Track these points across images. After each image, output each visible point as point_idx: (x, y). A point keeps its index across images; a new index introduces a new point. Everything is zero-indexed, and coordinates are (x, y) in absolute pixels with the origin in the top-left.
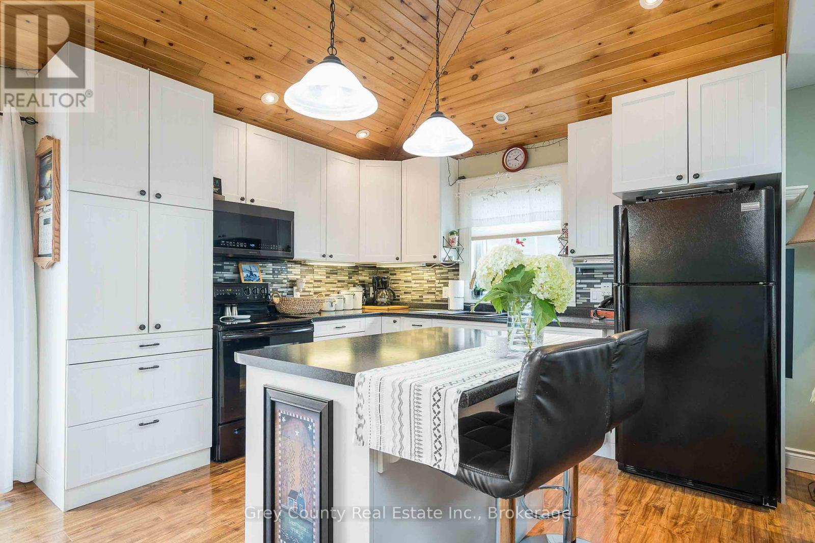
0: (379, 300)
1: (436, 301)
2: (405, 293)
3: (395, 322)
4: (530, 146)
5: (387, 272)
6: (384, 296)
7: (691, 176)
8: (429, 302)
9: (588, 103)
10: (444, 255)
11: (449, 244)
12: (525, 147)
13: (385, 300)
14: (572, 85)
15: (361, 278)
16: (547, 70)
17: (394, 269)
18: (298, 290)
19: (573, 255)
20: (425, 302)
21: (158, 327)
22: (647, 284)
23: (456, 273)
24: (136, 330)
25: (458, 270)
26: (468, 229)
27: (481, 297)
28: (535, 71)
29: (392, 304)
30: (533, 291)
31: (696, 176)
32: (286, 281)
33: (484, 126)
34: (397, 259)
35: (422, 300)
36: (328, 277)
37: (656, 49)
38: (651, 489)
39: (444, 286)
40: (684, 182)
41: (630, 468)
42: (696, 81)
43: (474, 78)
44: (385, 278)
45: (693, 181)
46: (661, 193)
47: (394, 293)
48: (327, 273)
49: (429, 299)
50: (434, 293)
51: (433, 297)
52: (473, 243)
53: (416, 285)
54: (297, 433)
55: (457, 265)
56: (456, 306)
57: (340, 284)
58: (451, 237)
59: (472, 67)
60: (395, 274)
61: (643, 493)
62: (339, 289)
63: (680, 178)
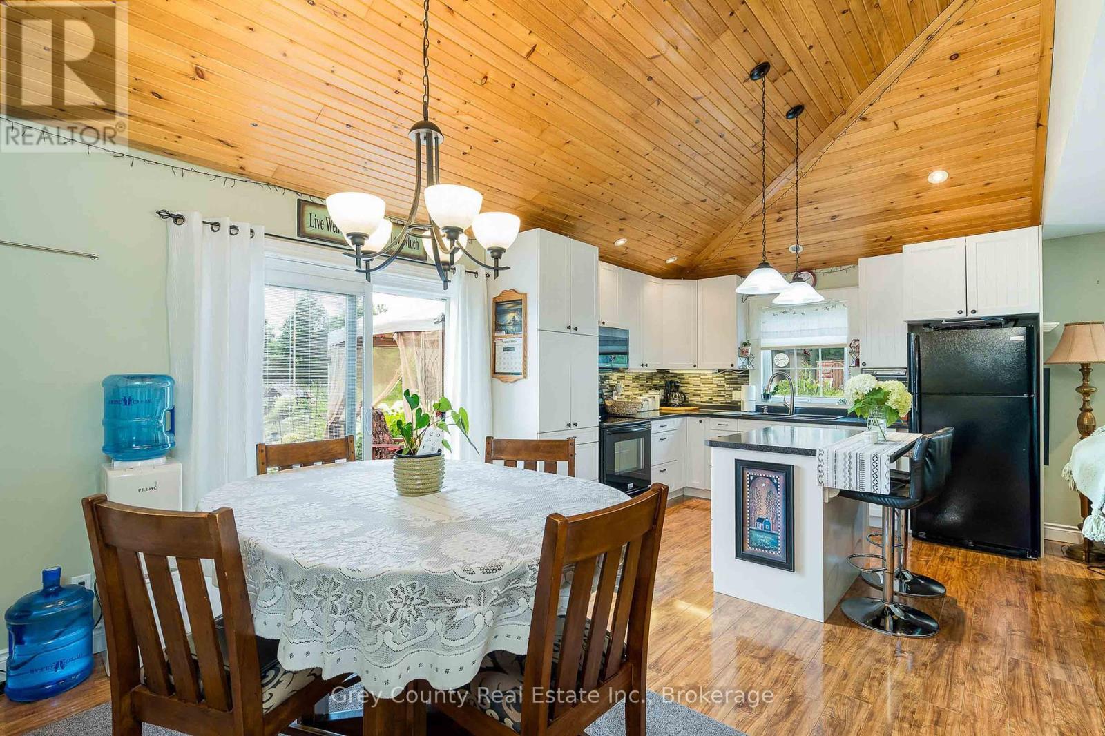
0: (672, 402)
1: (726, 403)
2: (694, 395)
3: (701, 421)
4: (818, 271)
5: (676, 377)
6: (676, 398)
7: (969, 311)
8: (719, 404)
9: (876, 241)
10: (740, 363)
11: (743, 353)
12: (814, 271)
13: (676, 402)
14: (864, 228)
15: (655, 382)
16: (843, 217)
17: (682, 374)
18: (617, 394)
19: (864, 367)
20: (714, 404)
21: (576, 424)
22: (940, 394)
23: (746, 378)
24: (566, 428)
25: (748, 376)
26: (759, 340)
27: (770, 400)
28: (833, 217)
29: (684, 406)
30: (889, 403)
31: (974, 312)
32: (608, 386)
33: (778, 254)
34: (695, 366)
35: (712, 403)
36: (633, 382)
37: (938, 208)
38: (942, 550)
39: (734, 390)
40: (963, 316)
41: (923, 535)
42: (972, 240)
43: (779, 220)
44: (677, 382)
45: (970, 315)
46: (944, 322)
47: (685, 396)
48: (633, 378)
49: (718, 401)
50: (724, 396)
51: (723, 399)
52: (762, 351)
53: (705, 389)
54: (764, 485)
55: (748, 372)
56: (748, 407)
57: (641, 388)
58: (745, 348)
59: (779, 213)
60: (683, 379)
61: (937, 551)
62: (641, 392)
63: (960, 312)
